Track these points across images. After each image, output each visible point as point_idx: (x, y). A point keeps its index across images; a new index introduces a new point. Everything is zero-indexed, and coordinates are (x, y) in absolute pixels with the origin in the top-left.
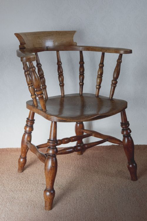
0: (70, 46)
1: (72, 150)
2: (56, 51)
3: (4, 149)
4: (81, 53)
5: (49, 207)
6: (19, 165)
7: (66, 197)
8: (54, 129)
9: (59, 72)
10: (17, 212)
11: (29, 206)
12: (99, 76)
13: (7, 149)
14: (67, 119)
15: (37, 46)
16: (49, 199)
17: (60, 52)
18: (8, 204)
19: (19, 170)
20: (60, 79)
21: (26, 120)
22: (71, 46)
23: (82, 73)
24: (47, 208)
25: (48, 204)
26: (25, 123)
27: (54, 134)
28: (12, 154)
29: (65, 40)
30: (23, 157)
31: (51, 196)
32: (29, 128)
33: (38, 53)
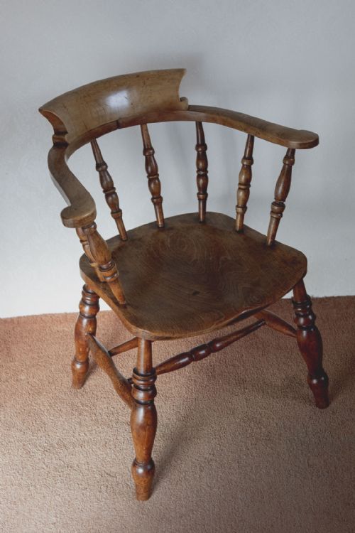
0: (171, 111)
1: (186, 359)
2: (139, 126)
3: (37, 316)
4: (199, 126)
5: (144, 495)
6: (74, 375)
7: (179, 462)
8: (145, 353)
9: (150, 169)
10: (80, 507)
11: (104, 489)
12: (242, 187)
13: (43, 318)
14: (174, 334)
15: (94, 125)
16: (143, 483)
17: (150, 126)
18: (59, 485)
19: (74, 383)
20: (152, 186)
21: (82, 289)
22: (175, 112)
23: (202, 173)
24: (140, 497)
25: (142, 490)
26: (80, 297)
27: (145, 362)
28: (55, 328)
29: (159, 97)
30: (81, 361)
31: (147, 478)
32: (90, 308)
33: (97, 139)
